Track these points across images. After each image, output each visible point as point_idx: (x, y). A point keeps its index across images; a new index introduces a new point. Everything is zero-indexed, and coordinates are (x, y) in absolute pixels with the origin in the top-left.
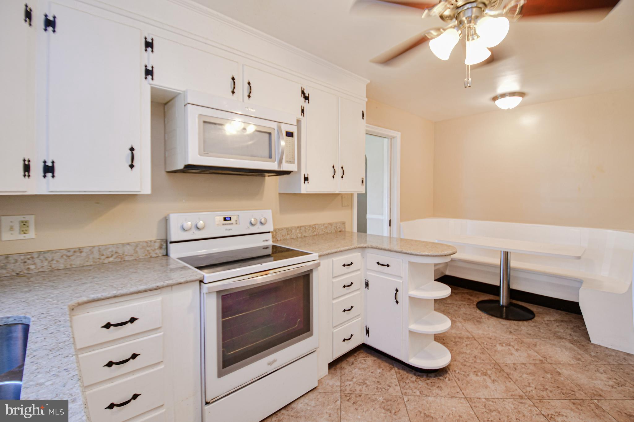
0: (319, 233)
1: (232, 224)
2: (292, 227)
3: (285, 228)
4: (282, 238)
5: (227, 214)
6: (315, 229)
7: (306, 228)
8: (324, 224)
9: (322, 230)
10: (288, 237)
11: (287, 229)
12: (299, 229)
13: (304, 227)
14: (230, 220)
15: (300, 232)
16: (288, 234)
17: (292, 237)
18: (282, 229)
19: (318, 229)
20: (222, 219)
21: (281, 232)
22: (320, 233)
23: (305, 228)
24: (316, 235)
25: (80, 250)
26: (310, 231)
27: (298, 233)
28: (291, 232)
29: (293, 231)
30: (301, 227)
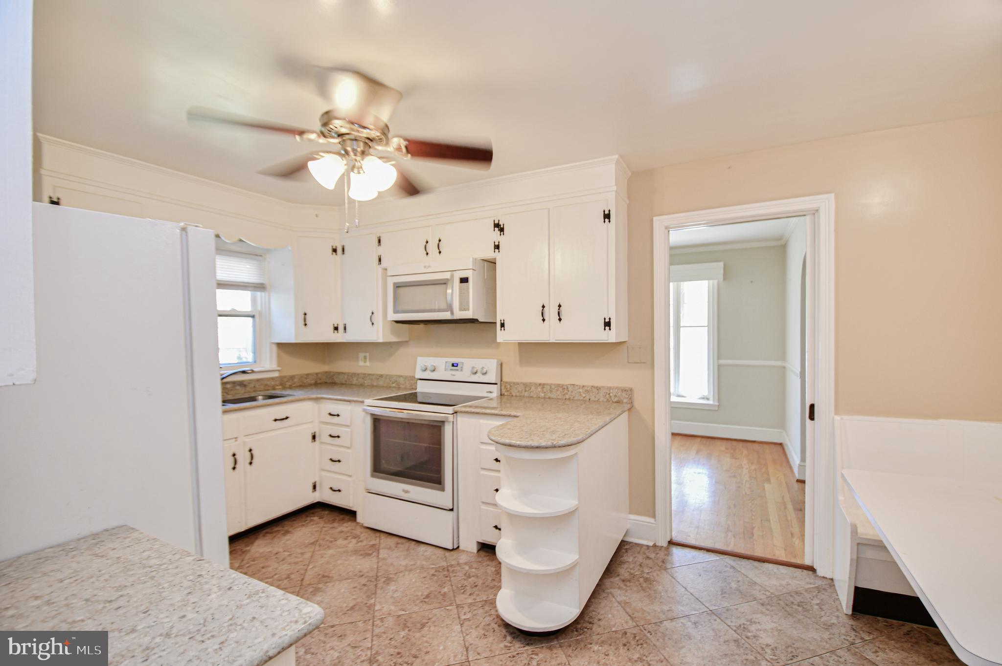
0: (574, 397)
1: (457, 370)
2: (531, 383)
3: (521, 383)
4: (518, 394)
5: (455, 360)
6: (566, 391)
7: (553, 387)
8: (583, 386)
9: (581, 395)
10: (526, 394)
11: (525, 385)
12: (541, 386)
13: (550, 385)
14: (457, 366)
15: (543, 391)
16: (526, 391)
17: (531, 395)
18: (518, 384)
19: (572, 392)
20: (451, 365)
21: (516, 386)
22: (576, 398)
23: (551, 387)
24: (569, 399)
25: (381, 376)
26: (558, 393)
27: (539, 392)
28: (530, 389)
29: (533, 388)
30: (544, 384)
